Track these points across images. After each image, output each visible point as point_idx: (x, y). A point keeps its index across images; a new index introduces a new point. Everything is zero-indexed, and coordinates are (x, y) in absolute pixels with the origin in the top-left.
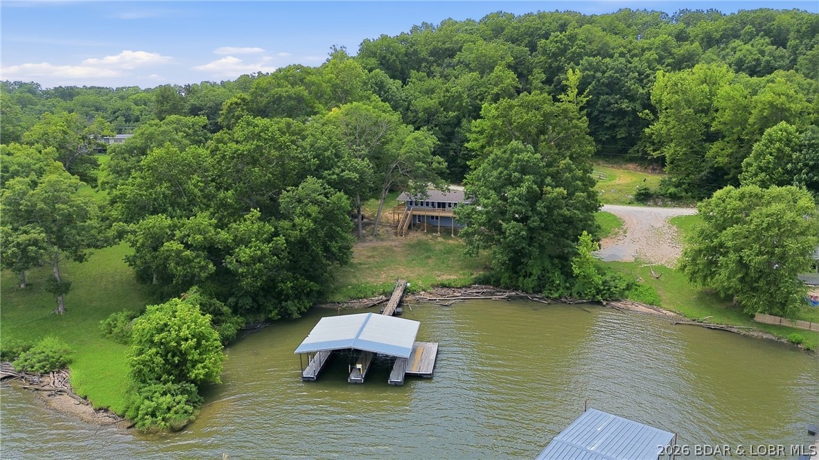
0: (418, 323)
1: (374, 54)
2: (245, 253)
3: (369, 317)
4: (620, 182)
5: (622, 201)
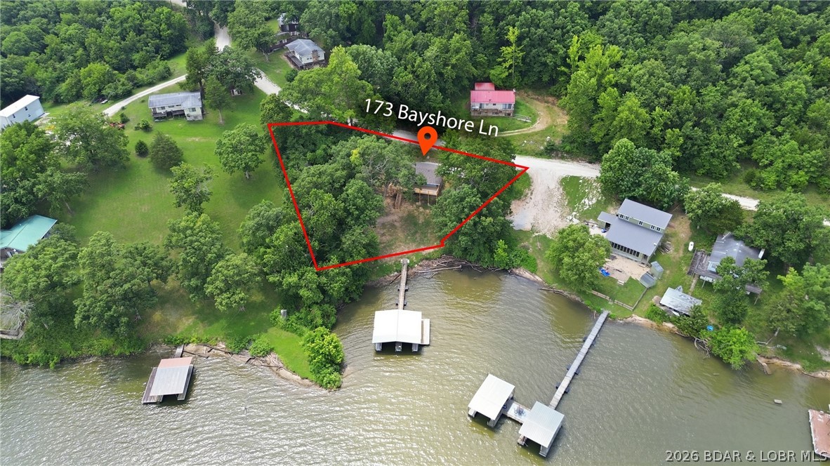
4: (539, 126)
5: (536, 152)
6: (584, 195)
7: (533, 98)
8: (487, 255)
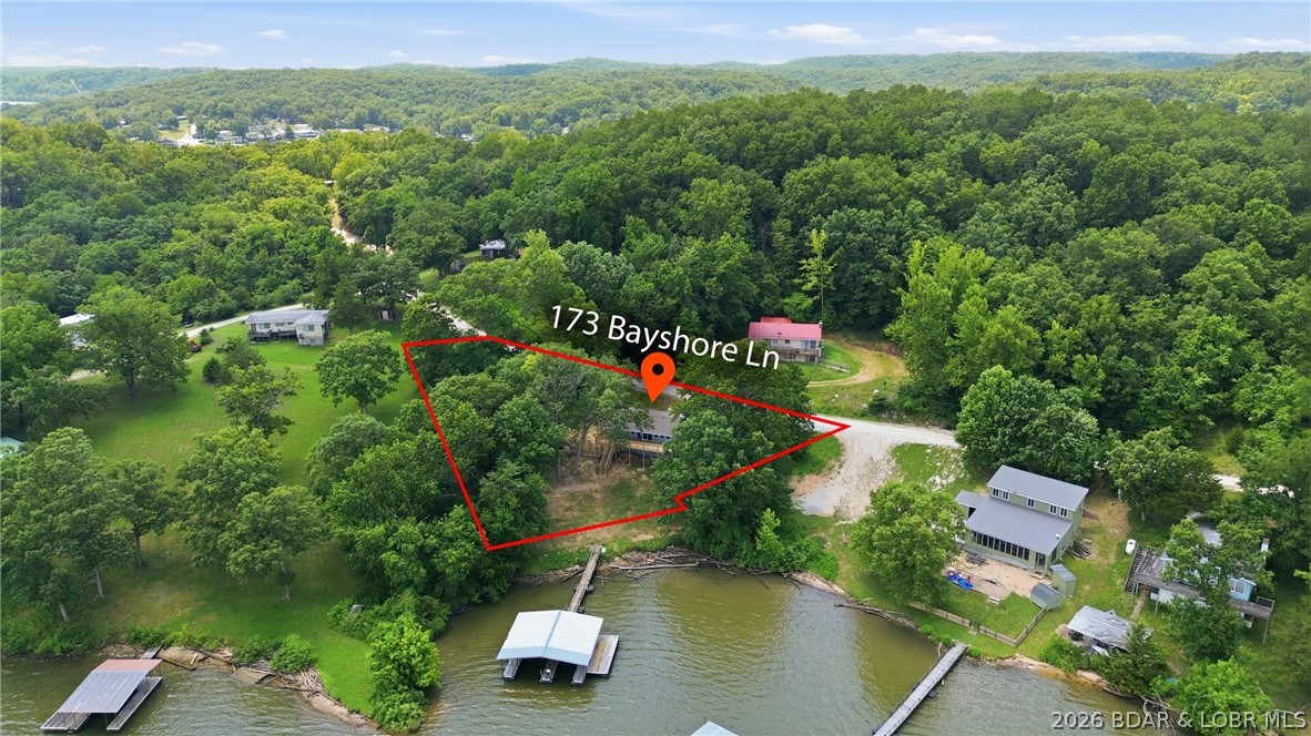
0: (602, 620)
1: (580, 193)
2: (453, 554)
3: (559, 615)
4: (861, 378)
5: (855, 411)
6: (934, 471)
7: (857, 345)
8: (744, 546)
